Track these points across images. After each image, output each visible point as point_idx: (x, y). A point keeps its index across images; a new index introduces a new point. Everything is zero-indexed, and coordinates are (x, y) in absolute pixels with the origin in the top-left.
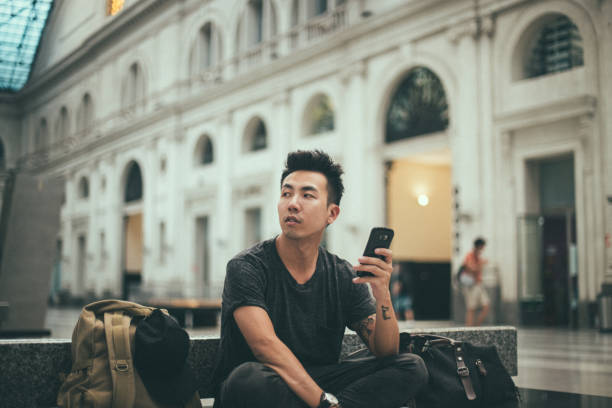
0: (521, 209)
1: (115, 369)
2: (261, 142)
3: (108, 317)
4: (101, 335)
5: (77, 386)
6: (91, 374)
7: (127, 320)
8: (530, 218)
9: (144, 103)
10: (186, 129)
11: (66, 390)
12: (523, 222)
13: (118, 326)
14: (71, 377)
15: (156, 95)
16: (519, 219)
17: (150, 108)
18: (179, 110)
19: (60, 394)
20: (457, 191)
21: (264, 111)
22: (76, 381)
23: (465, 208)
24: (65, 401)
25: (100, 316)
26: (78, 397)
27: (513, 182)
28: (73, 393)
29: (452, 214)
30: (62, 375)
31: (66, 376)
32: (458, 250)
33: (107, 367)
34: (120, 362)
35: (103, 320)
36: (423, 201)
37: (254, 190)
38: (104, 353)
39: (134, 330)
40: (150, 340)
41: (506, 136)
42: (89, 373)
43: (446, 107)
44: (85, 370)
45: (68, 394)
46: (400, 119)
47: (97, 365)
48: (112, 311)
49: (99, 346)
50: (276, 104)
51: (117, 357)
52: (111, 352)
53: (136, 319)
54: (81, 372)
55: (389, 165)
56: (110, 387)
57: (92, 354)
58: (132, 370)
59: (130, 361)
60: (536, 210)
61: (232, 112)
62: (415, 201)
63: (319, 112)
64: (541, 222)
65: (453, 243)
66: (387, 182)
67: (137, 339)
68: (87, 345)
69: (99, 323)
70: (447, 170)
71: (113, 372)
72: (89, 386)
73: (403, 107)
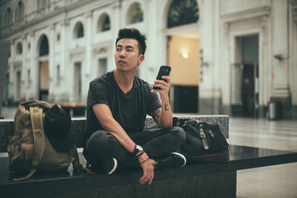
0: (233, 60)
1: (35, 134)
2: (107, 26)
3: (32, 109)
4: (28, 117)
5: (17, 141)
6: (24, 136)
7: (41, 110)
8: (237, 65)
9: (49, 7)
10: (70, 19)
11: (11, 144)
12: (233, 67)
13: (37, 113)
14: (14, 138)
15: (55, 3)
16: (231, 65)
17: (52, 9)
18: (66, 10)
19: (8, 146)
20: (202, 52)
21: (108, 11)
22: (16, 140)
23: (205, 60)
24: (11, 149)
25: (28, 108)
26: (17, 147)
27: (229, 48)
28: (15, 145)
29: (199, 62)
30: (9, 137)
31: (12, 137)
32: (202, 80)
33: (32, 133)
34: (37, 130)
35: (29, 110)
36: (186, 56)
37: (103, 50)
38: (30, 126)
39: (44, 115)
40: (52, 120)
41: (226, 26)
42: (23, 136)
43: (197, 10)
44: (21, 134)
45: (13, 145)
46: (175, 16)
47: (26, 132)
48: (33, 106)
49: (27, 123)
50: (114, 8)
51: (36, 128)
52: (33, 126)
53: (46, 110)
54: (19, 135)
55: (169, 38)
56: (33, 142)
57: (24, 126)
58: (43, 134)
59: (43, 130)
60: (239, 61)
61: (92, 11)
62: (182, 56)
63: (135, 12)
64: (242, 67)
65: (199, 76)
66: (168, 46)
67: (46, 120)
68: (21, 122)
69: (27, 112)
70: (197, 41)
71: (34, 135)
72: (23, 142)
73: (176, 10)
